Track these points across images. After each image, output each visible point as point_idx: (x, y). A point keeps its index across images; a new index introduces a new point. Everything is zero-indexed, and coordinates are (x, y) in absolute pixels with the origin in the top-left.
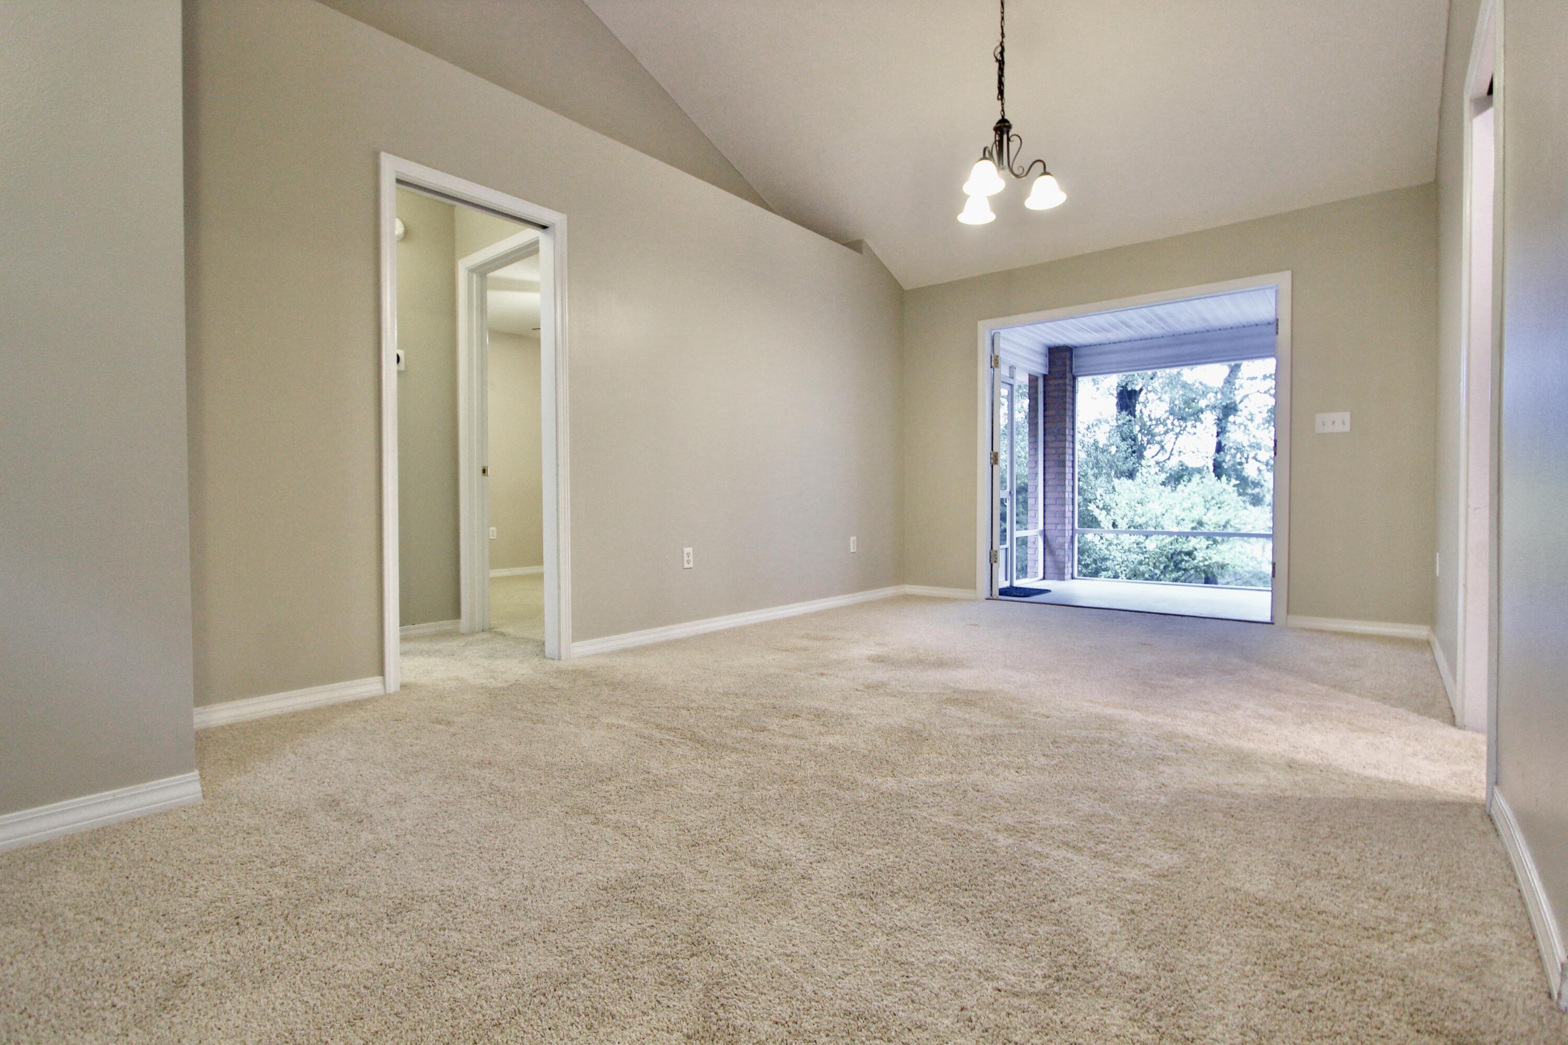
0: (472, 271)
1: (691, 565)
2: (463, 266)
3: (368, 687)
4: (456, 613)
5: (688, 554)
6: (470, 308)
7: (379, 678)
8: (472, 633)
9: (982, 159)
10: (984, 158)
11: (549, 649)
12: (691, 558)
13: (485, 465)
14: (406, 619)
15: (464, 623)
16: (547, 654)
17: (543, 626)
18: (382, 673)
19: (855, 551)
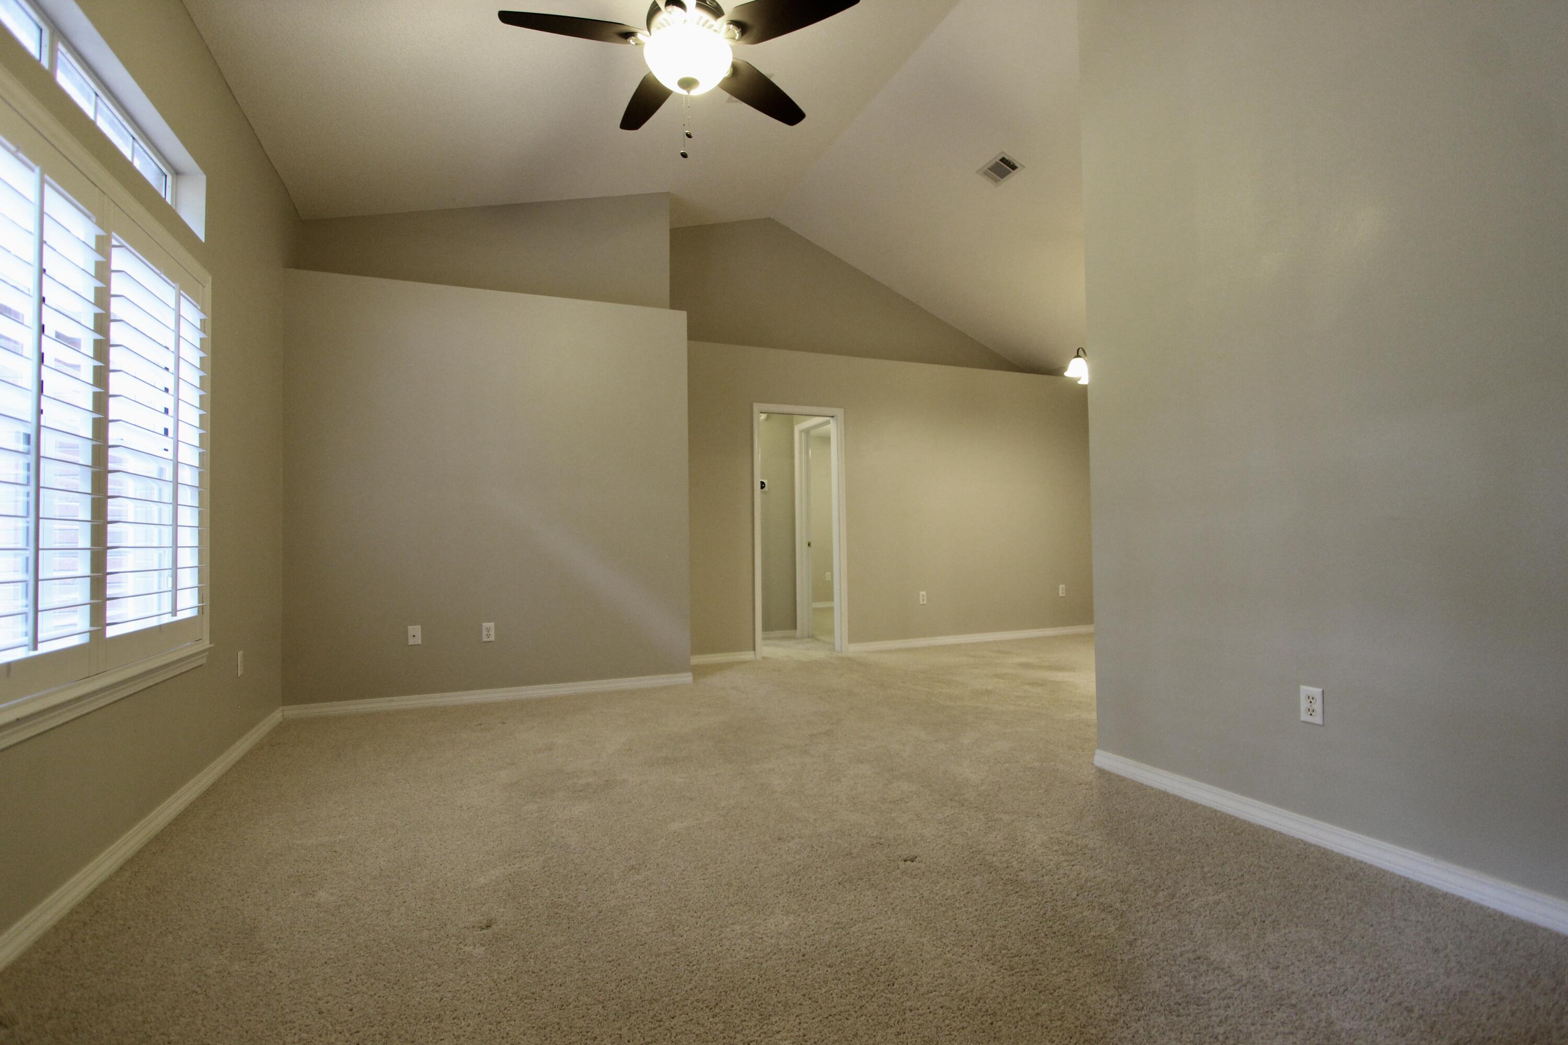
0: (801, 431)
1: (925, 602)
2: (797, 429)
3: (748, 656)
4: (795, 627)
5: (923, 596)
6: (801, 453)
7: (753, 652)
8: (802, 638)
9: (1076, 357)
10: (1078, 356)
11: (837, 647)
12: (925, 598)
13: (810, 541)
14: (766, 628)
15: (798, 632)
16: (836, 650)
17: (834, 634)
18: (754, 650)
19: (1064, 595)
